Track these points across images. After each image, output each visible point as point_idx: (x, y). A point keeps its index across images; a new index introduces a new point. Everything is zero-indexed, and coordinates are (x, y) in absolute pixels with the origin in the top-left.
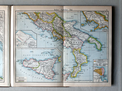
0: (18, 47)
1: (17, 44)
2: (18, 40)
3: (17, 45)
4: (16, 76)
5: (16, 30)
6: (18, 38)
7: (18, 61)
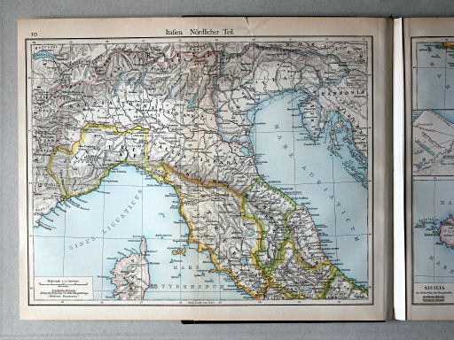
0: (421, 173)
1: (418, 159)
2: (422, 146)
3: (419, 166)
4: (415, 281)
5: (414, 108)
6: (422, 140)
7: (423, 224)
